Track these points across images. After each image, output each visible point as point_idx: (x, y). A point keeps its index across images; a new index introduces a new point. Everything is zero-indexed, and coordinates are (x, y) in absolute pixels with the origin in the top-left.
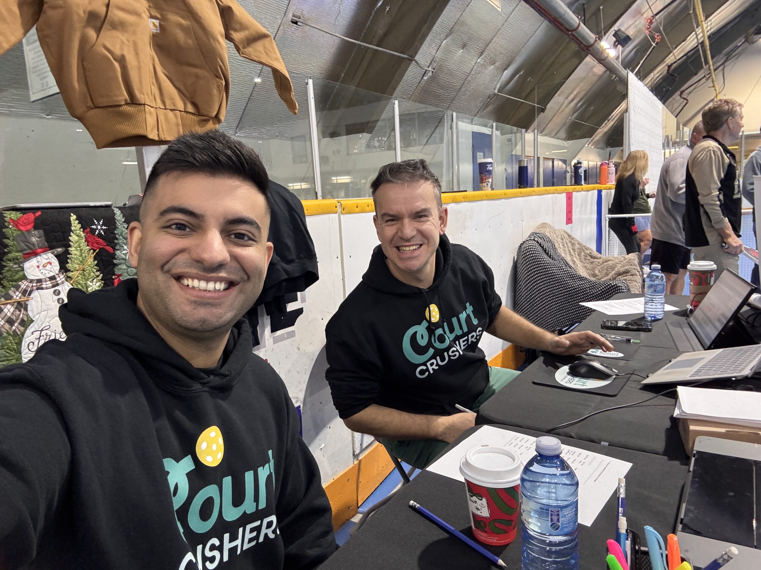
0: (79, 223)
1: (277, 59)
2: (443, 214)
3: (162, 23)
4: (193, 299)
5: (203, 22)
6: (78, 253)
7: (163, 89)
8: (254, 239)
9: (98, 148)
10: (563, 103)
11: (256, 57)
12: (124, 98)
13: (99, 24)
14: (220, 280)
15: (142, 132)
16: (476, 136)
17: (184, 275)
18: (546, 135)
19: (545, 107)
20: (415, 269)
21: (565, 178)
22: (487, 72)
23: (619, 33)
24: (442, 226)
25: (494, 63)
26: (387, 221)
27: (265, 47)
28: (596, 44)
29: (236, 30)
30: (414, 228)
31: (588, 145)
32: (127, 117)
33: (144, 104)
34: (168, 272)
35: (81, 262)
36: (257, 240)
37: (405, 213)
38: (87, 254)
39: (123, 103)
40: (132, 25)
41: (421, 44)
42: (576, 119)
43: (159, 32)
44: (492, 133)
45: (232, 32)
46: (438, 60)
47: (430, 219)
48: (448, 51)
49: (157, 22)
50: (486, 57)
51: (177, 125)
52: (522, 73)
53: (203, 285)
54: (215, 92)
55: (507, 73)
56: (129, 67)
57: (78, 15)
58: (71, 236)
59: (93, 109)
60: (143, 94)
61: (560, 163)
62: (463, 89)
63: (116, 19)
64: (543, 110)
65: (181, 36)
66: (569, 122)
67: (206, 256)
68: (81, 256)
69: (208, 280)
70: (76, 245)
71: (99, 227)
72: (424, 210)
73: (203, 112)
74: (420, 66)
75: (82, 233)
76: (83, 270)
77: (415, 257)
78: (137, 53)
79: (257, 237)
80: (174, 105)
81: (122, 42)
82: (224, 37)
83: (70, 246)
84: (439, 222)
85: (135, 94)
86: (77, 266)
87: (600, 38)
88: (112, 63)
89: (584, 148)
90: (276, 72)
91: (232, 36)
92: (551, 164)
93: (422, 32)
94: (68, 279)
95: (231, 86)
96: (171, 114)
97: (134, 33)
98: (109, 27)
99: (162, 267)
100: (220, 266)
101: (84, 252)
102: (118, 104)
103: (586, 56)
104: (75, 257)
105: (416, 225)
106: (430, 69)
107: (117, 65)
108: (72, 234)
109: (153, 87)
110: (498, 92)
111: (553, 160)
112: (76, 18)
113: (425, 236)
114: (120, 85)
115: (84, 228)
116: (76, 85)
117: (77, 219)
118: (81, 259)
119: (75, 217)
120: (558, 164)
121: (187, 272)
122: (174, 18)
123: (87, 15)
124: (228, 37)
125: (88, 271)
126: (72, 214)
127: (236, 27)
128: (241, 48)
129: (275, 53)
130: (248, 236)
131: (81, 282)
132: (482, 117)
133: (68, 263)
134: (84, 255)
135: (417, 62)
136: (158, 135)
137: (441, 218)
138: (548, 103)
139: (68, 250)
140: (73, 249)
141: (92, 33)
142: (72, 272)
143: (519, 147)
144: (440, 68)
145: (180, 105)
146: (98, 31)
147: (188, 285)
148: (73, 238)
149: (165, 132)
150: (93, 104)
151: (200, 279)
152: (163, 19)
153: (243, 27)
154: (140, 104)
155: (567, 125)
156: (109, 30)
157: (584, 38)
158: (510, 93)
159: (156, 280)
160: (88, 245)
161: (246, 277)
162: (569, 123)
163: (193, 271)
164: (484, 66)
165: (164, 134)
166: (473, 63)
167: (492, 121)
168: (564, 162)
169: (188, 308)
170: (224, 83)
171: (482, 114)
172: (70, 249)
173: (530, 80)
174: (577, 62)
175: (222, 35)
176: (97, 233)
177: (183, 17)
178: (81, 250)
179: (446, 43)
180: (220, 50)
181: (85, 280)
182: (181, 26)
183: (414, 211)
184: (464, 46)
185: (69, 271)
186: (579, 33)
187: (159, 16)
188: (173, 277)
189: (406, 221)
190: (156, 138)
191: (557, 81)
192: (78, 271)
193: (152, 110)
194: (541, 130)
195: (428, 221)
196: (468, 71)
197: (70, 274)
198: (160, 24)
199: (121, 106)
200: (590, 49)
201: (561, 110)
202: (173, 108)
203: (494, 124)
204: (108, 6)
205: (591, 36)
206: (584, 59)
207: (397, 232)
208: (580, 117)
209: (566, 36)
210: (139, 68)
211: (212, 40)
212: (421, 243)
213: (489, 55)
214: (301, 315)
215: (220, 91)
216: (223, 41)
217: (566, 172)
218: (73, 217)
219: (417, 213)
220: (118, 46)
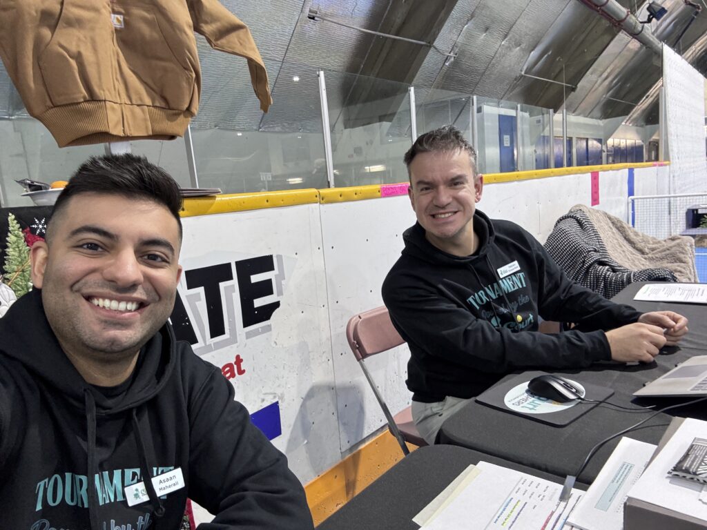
0: (18, 223)
1: (253, 49)
2: (479, 183)
3: (126, 18)
4: (103, 318)
5: (169, 14)
6: (17, 254)
7: (129, 85)
8: (168, 260)
9: (60, 147)
10: (596, 82)
11: (229, 47)
12: (82, 95)
13: (53, 22)
14: (132, 300)
15: (102, 129)
16: (502, 118)
17: (94, 294)
18: (579, 115)
19: (576, 86)
20: (450, 234)
21: (601, 158)
22: (512, 54)
23: (653, 5)
24: (478, 194)
25: (520, 45)
26: (422, 190)
27: (239, 38)
28: (628, 18)
29: (206, 23)
30: (450, 195)
31: (626, 123)
32: (87, 114)
33: (105, 101)
34: (78, 291)
35: (20, 263)
36: (170, 261)
37: (440, 180)
38: (26, 255)
39: (82, 100)
40: (89, 21)
41: (439, 30)
42: (611, 96)
43: (123, 27)
44: (517, 114)
45: (203, 25)
46: (459, 45)
47: (466, 185)
48: (470, 36)
49: (121, 18)
50: (510, 39)
51: (145, 120)
52: (550, 53)
53: (114, 304)
54: (185, 84)
55: (534, 54)
56: (86, 63)
57: (30, 14)
58: (8, 236)
59: (52, 108)
60: (104, 91)
61: (595, 143)
62: (487, 73)
63: (71, 16)
64: (573, 90)
65: (146, 30)
66: (603, 100)
67: (120, 275)
68: (20, 256)
69: (119, 300)
70: (14, 246)
71: (41, 226)
72: (460, 177)
73: (172, 105)
74: (439, 52)
75: (20, 233)
76: (23, 271)
77: (451, 222)
78: (95, 50)
79: (171, 258)
80: (141, 99)
81: (79, 39)
82: (193, 28)
83: (7, 247)
84: (475, 190)
85: (94, 90)
86: (15, 267)
87: (633, 12)
88: (67, 60)
89: (620, 127)
90: (251, 62)
91: (202, 29)
92: (585, 144)
93: (440, 18)
94: (6, 281)
95: (202, 78)
96: (137, 110)
97: (93, 29)
98: (64, 25)
99: (72, 286)
100: (133, 286)
101: (24, 252)
102: (76, 101)
103: (618, 32)
104: (13, 257)
105: (452, 192)
106: (452, 54)
107: (73, 62)
108: (9, 234)
109: (116, 83)
110: (525, 73)
111: (587, 140)
112: (27, 17)
113: (462, 203)
114: (77, 83)
115: (23, 227)
116: (32, 85)
117: (15, 219)
118: (20, 260)
119: (13, 217)
120: (593, 144)
121: (98, 293)
122: (138, 12)
123: (39, 14)
124: (197, 29)
125: (28, 272)
126: (10, 214)
127: (206, 19)
128: (213, 41)
129: (250, 43)
130: (161, 258)
131: (21, 283)
132: (509, 99)
133: (5, 264)
134: (23, 255)
135: (436, 48)
136: (124, 130)
137: (476, 186)
138: (579, 81)
139: (5, 251)
140: (11, 250)
141: (46, 32)
142: (10, 273)
143: (547, 129)
144: (462, 53)
145: (148, 101)
146: (53, 28)
147: (98, 305)
148: (11, 238)
149: (132, 128)
150: (52, 102)
151: (111, 299)
152: (127, 14)
153: (214, 19)
154: (100, 101)
155: (602, 104)
156: (64, 27)
157: (614, 13)
158: (539, 73)
159: (64, 300)
160: (28, 246)
161: (157, 298)
162: (604, 102)
163: (106, 291)
164: (509, 48)
165: (130, 130)
166: (497, 47)
167: (516, 103)
168: (600, 141)
169: (97, 328)
170: (194, 75)
171: (509, 96)
172: (7, 250)
173: (559, 59)
174: (610, 38)
175: (190, 26)
176: (38, 232)
177: (147, 11)
178: (20, 251)
179: (467, 28)
180: (188, 42)
181: (25, 281)
182: (145, 20)
183: (450, 178)
184: (487, 29)
185: (6, 272)
186: (609, 9)
187: (123, 11)
188: (84, 297)
189: (442, 188)
190: (122, 134)
191: (588, 58)
192: (16, 272)
193: (115, 106)
194: (574, 109)
195: (464, 188)
196: (493, 54)
197: (7, 276)
198: (124, 19)
199: (80, 103)
200: (622, 23)
201: (593, 89)
202: (139, 103)
203: (519, 106)
204: (62, 4)
205: (622, 11)
206: (616, 35)
207: (432, 201)
208: (616, 95)
209: (596, 13)
210: (98, 64)
211: (178, 32)
212: (456, 210)
213: (514, 36)
214: (278, 309)
215: (189, 84)
216: (191, 33)
217: (602, 151)
218: (11, 217)
219: (453, 179)
220: (74, 43)
